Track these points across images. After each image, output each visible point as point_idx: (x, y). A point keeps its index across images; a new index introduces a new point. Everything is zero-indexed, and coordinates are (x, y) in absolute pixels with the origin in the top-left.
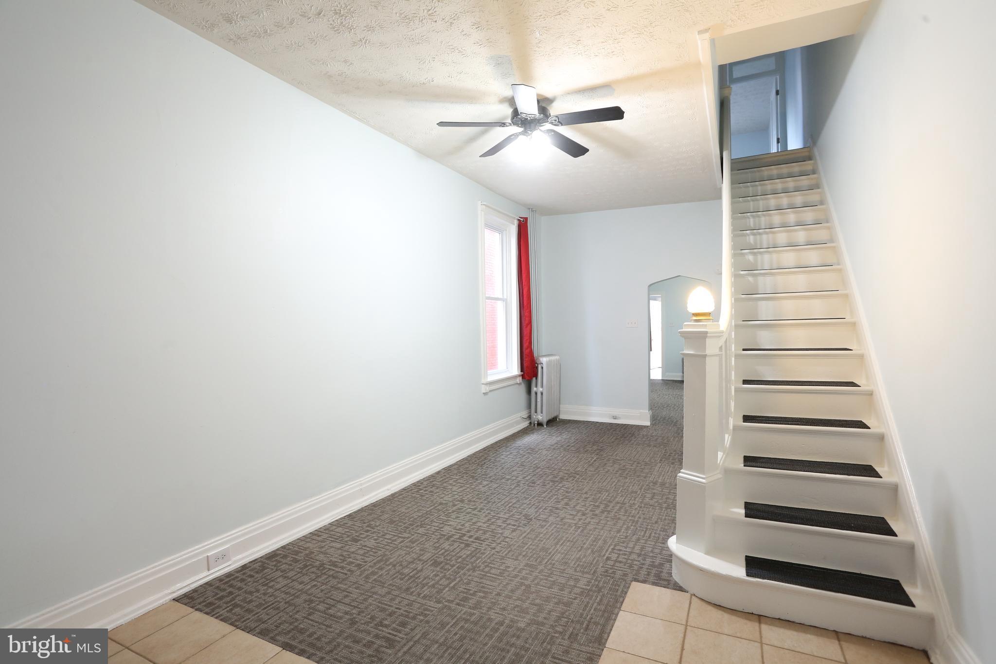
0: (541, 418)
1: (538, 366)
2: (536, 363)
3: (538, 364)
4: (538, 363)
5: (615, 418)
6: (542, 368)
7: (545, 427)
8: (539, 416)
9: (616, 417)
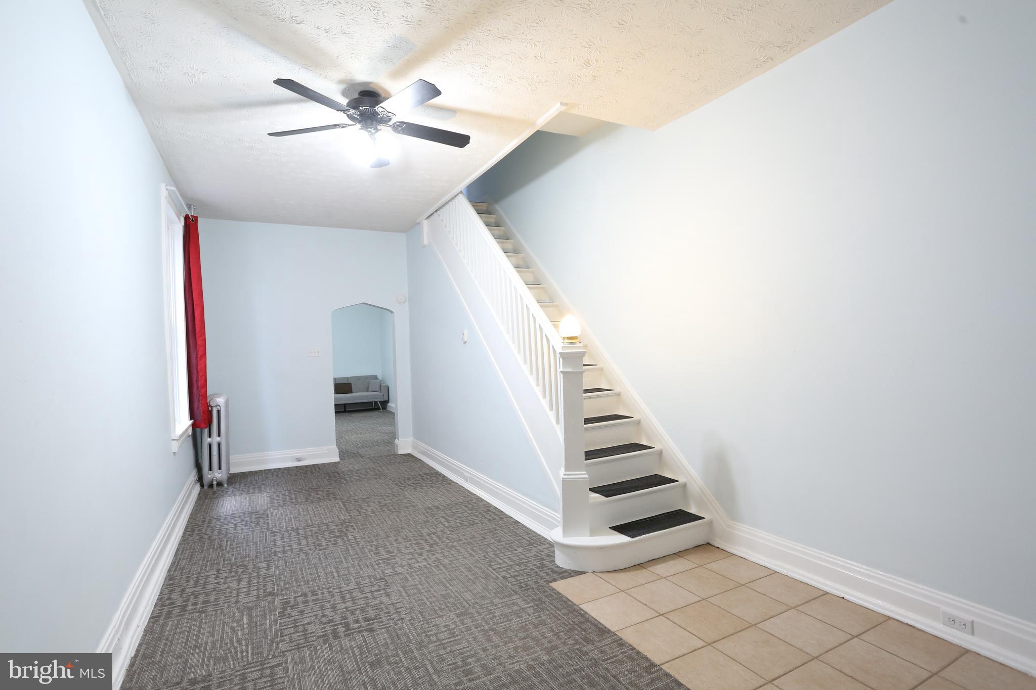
0: (220, 475)
1: (212, 409)
2: (210, 406)
3: (212, 407)
4: (213, 405)
5: (299, 460)
6: (219, 411)
7: (226, 486)
8: (216, 474)
9: (300, 458)
